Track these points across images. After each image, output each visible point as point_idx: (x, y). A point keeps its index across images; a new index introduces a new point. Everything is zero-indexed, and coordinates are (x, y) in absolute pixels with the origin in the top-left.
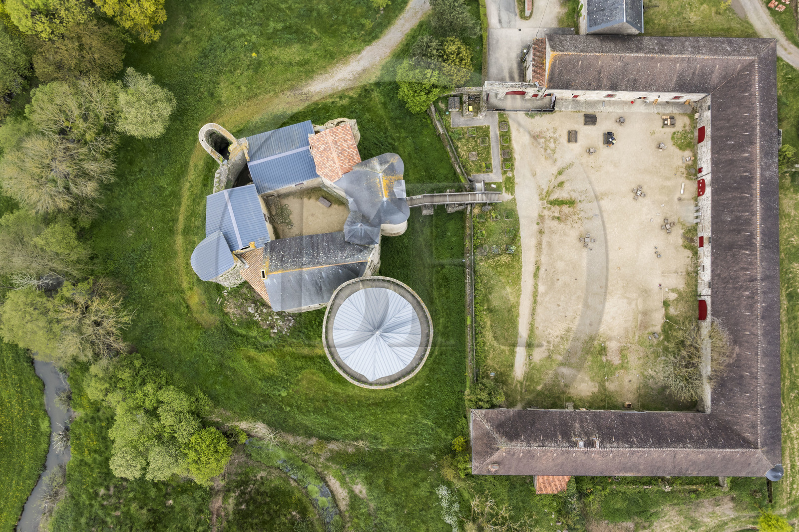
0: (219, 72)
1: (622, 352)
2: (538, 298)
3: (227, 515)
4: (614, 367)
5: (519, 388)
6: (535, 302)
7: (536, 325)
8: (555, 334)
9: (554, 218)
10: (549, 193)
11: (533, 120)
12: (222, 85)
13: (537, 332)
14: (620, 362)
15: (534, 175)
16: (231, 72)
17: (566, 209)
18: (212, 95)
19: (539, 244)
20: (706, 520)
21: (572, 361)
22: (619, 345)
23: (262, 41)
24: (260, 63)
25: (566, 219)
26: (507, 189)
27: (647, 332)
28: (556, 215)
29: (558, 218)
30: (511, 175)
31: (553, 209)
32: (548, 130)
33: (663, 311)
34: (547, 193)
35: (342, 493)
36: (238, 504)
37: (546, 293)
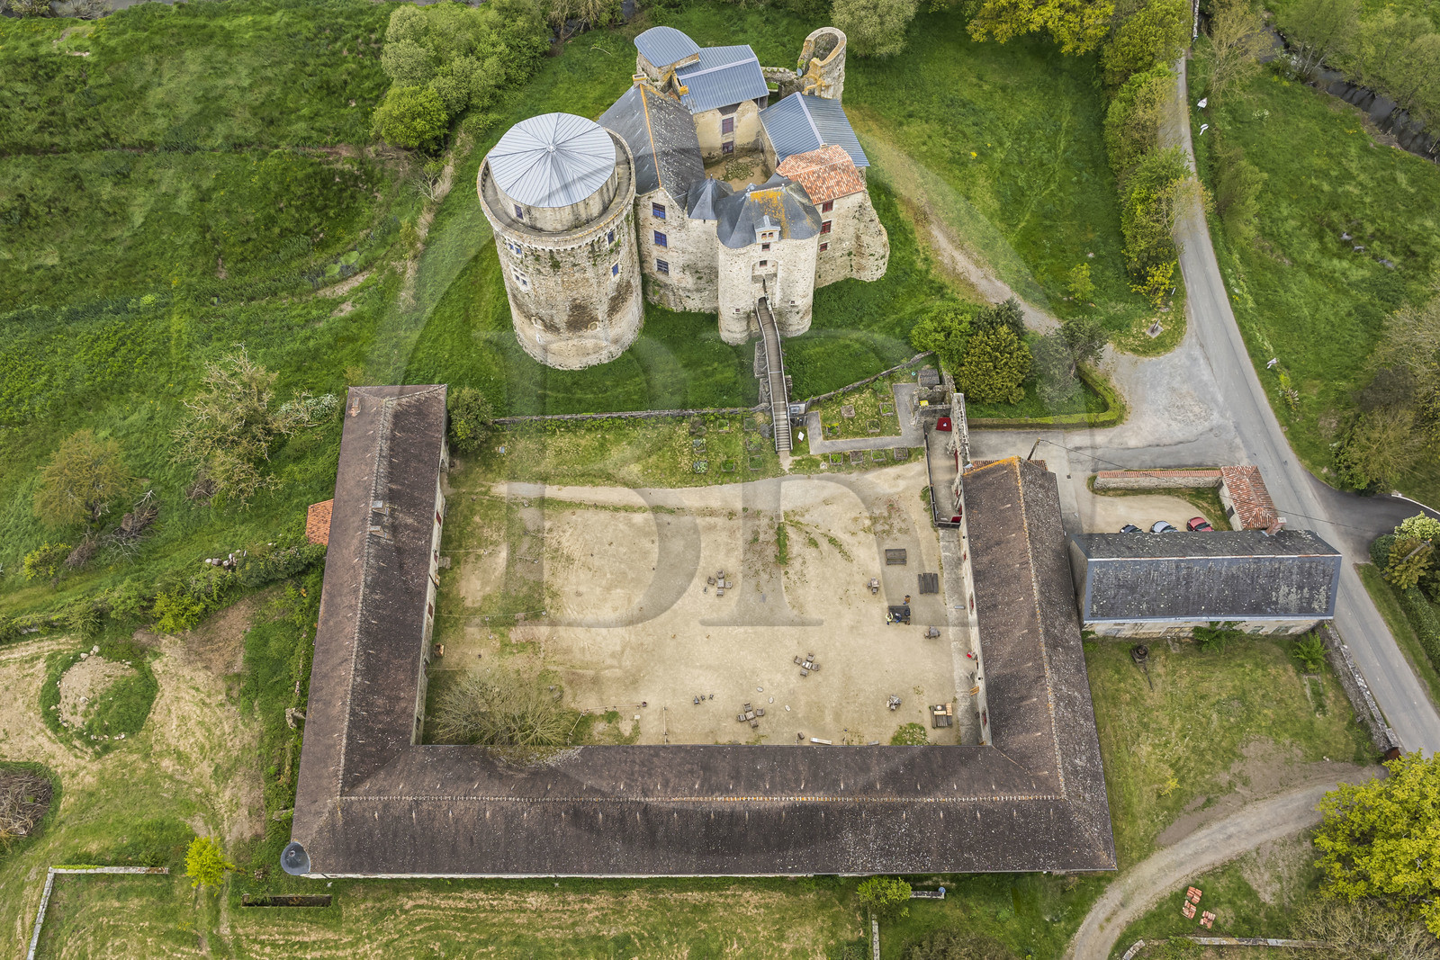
0: (942, 121)
1: (531, 645)
2: (623, 514)
3: (328, 163)
4: (506, 632)
5: (478, 490)
6: (616, 509)
7: (579, 512)
8: (563, 540)
9: (756, 533)
10: (797, 525)
11: (917, 498)
12: (926, 126)
13: (567, 513)
14: (514, 642)
15: (826, 502)
16: (946, 133)
17: (771, 551)
18: (910, 116)
19: (712, 513)
20: (228, 793)
21: (519, 566)
22: (543, 639)
23: (997, 165)
24: (964, 165)
25: (755, 552)
26: (799, 463)
27: (563, 684)
28: (761, 537)
29: (756, 540)
30: (822, 467)
31: (772, 532)
32: (904, 520)
33: (599, 711)
34: (798, 523)
35: (342, 289)
36: (342, 174)
37: (631, 525)
